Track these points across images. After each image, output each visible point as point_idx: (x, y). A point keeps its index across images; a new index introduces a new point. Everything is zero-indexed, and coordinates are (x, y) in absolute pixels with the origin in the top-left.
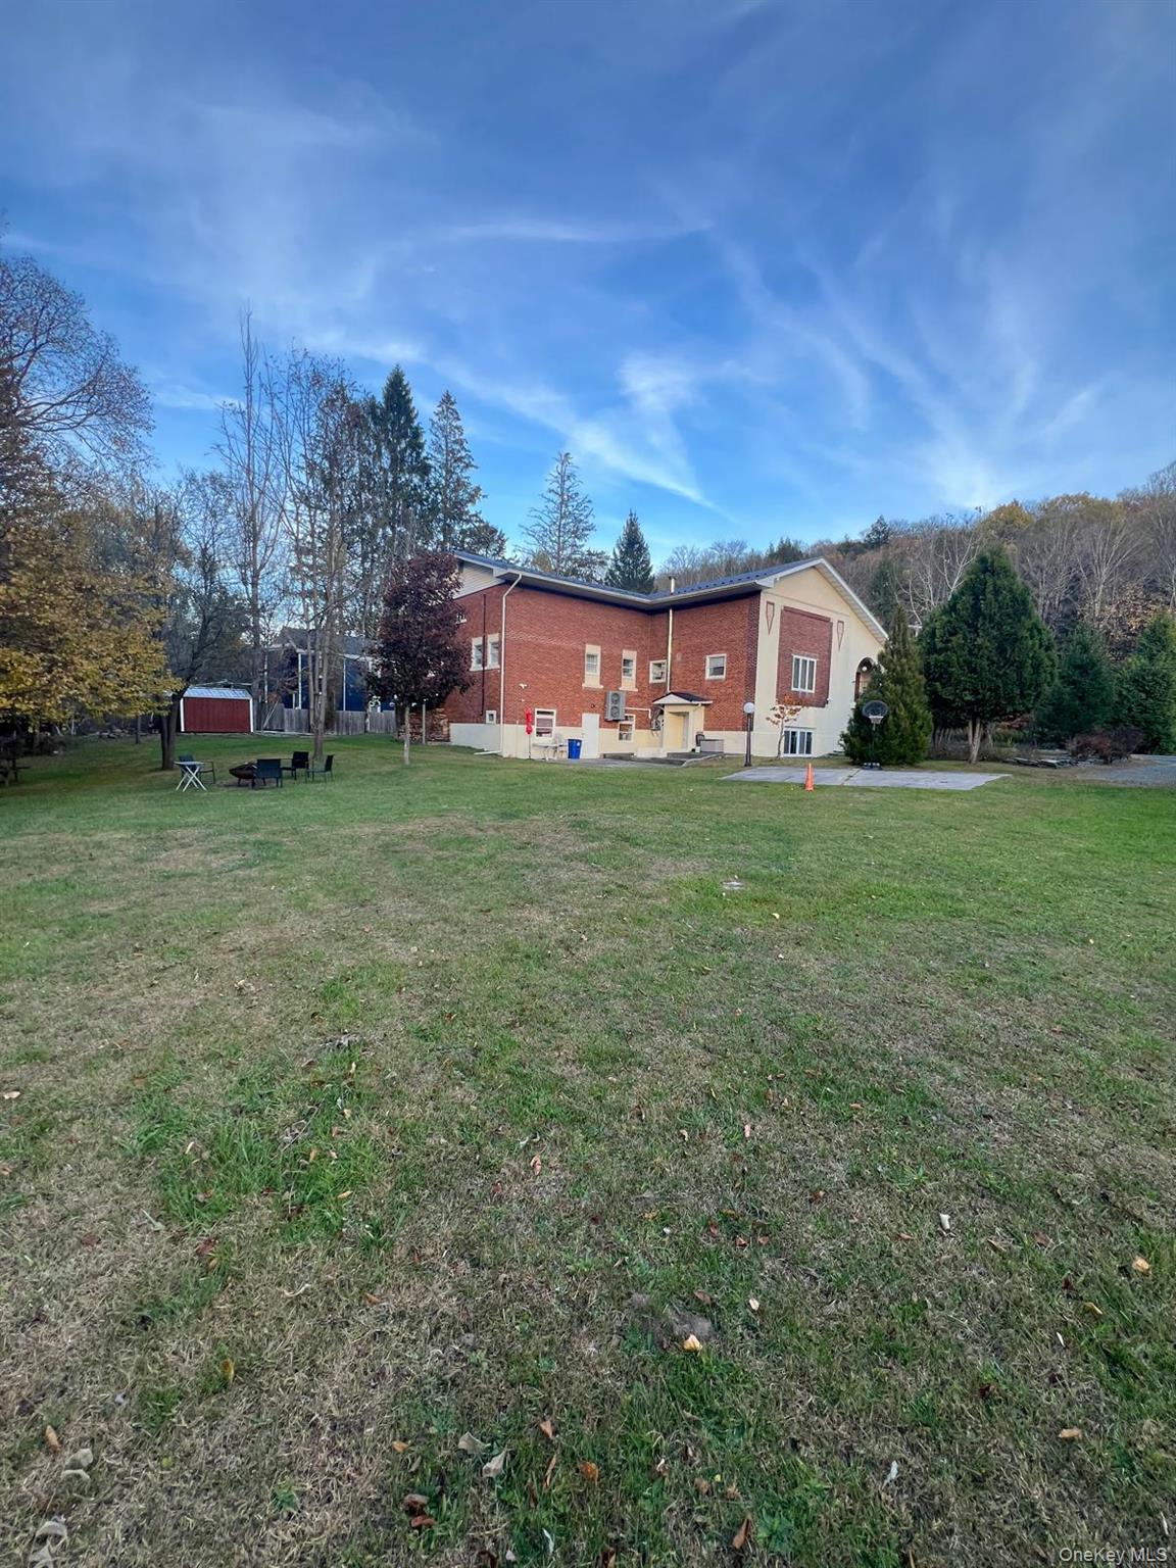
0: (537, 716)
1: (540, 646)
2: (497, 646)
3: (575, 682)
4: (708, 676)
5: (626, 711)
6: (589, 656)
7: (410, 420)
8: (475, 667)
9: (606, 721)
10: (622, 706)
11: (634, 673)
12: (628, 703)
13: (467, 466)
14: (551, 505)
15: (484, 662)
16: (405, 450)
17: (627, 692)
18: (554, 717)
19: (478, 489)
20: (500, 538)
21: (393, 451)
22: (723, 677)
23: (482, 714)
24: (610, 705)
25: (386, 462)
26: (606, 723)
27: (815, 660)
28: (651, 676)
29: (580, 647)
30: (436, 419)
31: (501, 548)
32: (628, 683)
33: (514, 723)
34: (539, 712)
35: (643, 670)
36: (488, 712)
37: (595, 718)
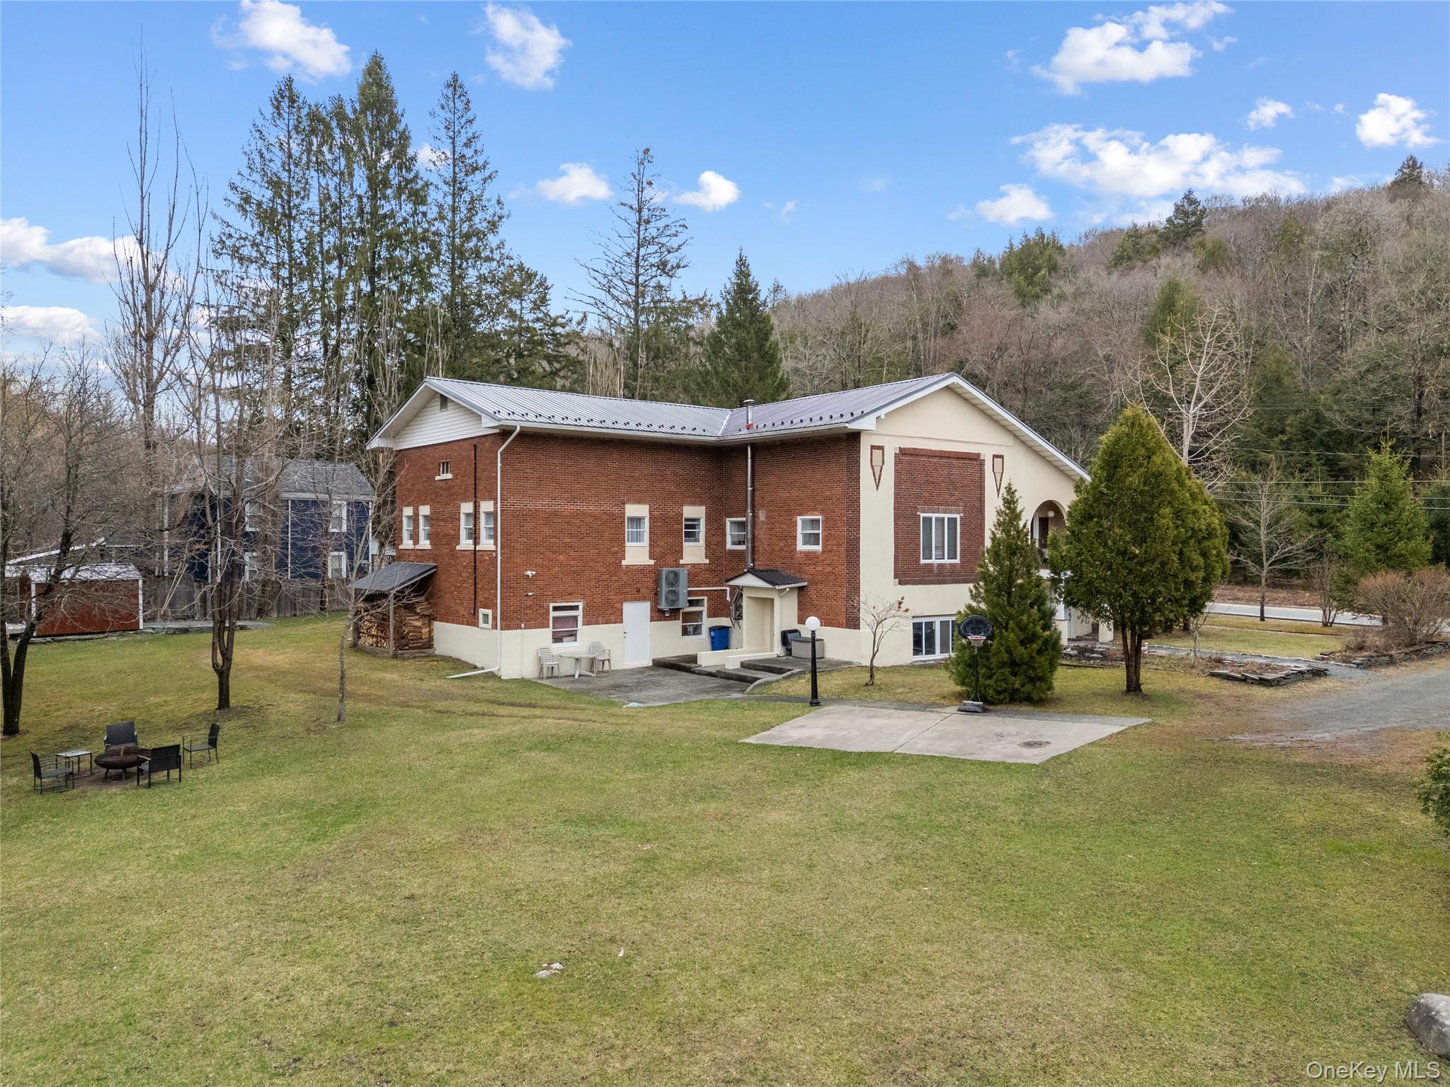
0: (553, 614)
1: (555, 514)
2: (492, 515)
3: (610, 559)
4: (801, 547)
5: (690, 593)
6: (631, 519)
7: (394, 121)
8: (465, 544)
9: (662, 612)
10: (683, 588)
11: (702, 536)
12: (691, 582)
15: (474, 535)
16: (388, 167)
17: (693, 565)
18: (579, 613)
19: (501, 214)
20: (541, 284)
21: (371, 165)
22: (818, 548)
23: (475, 614)
24: (664, 589)
25: (361, 184)
26: (659, 614)
27: (958, 516)
28: (729, 540)
29: (616, 510)
31: (543, 300)
32: (694, 553)
33: (519, 627)
34: (555, 609)
35: (716, 530)
36: (482, 611)
37: (644, 608)
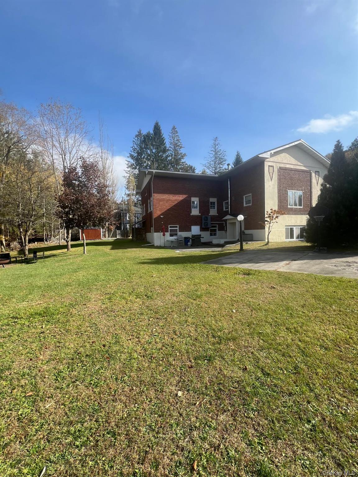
0: (170, 228)
2: (152, 201)
3: (187, 213)
4: (245, 205)
5: (212, 224)
6: (193, 202)
8: (149, 211)
10: (209, 222)
11: (216, 207)
12: (212, 220)
13: (181, 147)
14: (212, 155)
15: (150, 208)
17: (213, 216)
18: (178, 228)
19: (185, 154)
22: (251, 204)
24: (203, 222)
26: (203, 229)
27: (302, 192)
28: (224, 208)
29: (188, 199)
30: (171, 135)
32: (213, 212)
33: (159, 232)
35: (220, 205)
37: (197, 227)
